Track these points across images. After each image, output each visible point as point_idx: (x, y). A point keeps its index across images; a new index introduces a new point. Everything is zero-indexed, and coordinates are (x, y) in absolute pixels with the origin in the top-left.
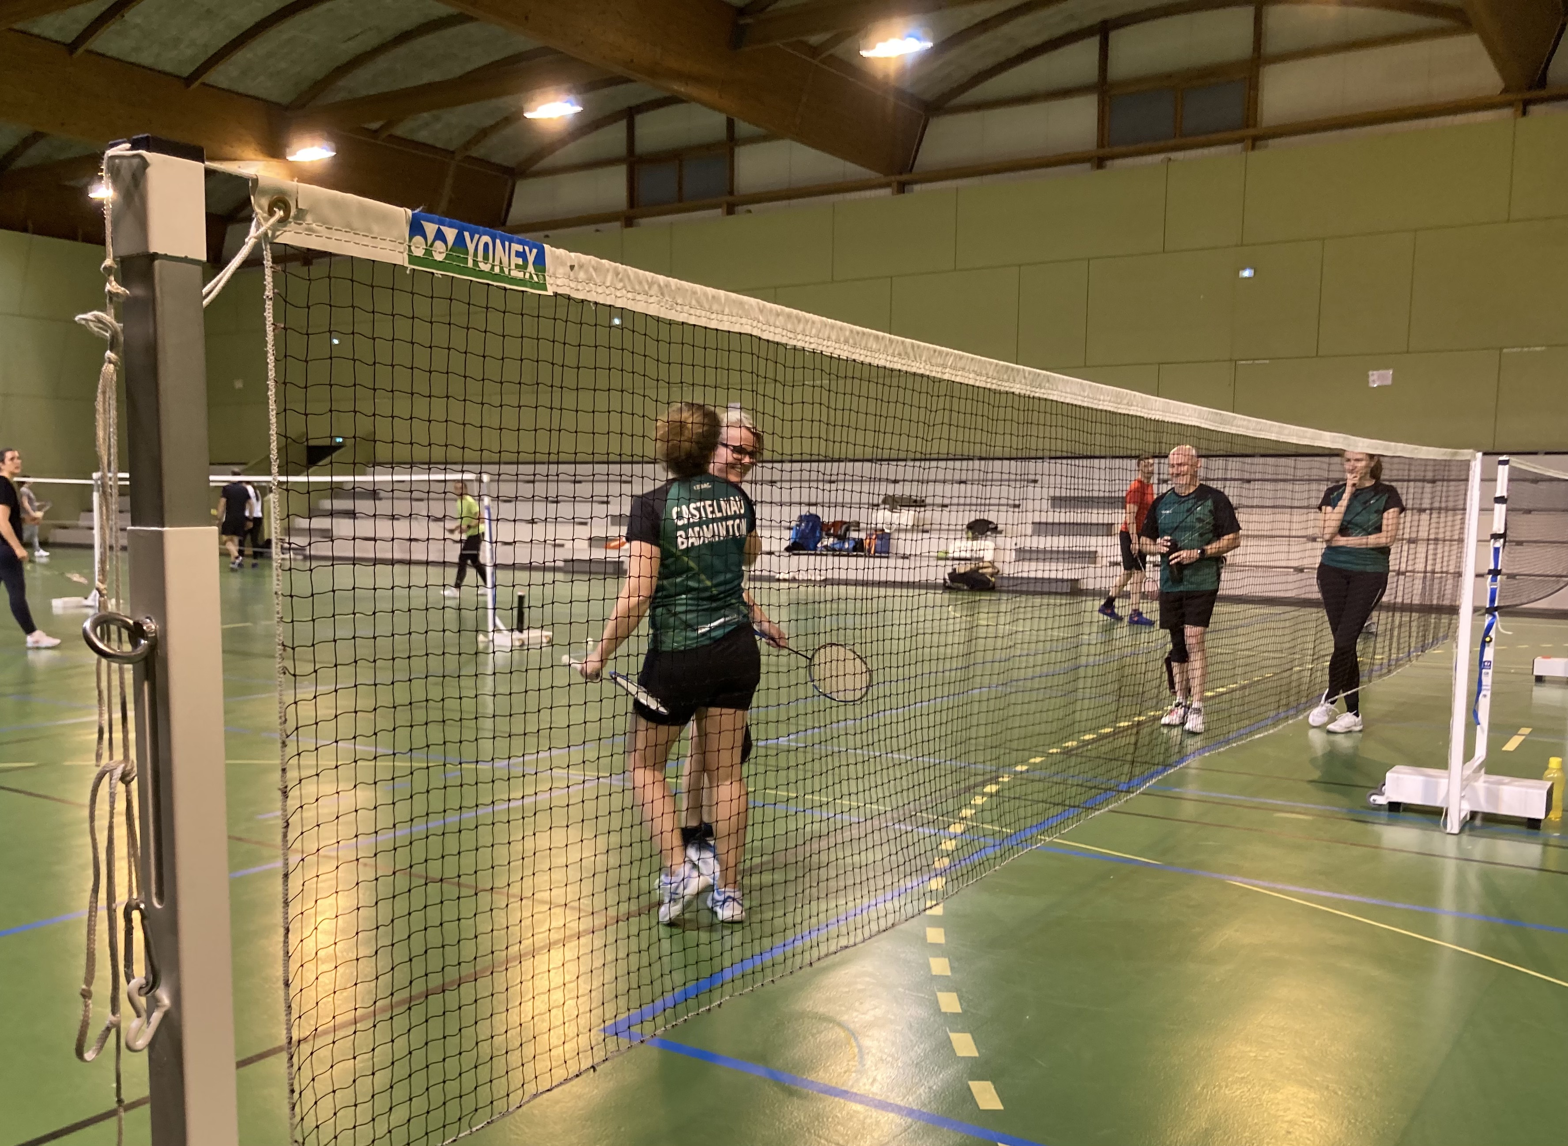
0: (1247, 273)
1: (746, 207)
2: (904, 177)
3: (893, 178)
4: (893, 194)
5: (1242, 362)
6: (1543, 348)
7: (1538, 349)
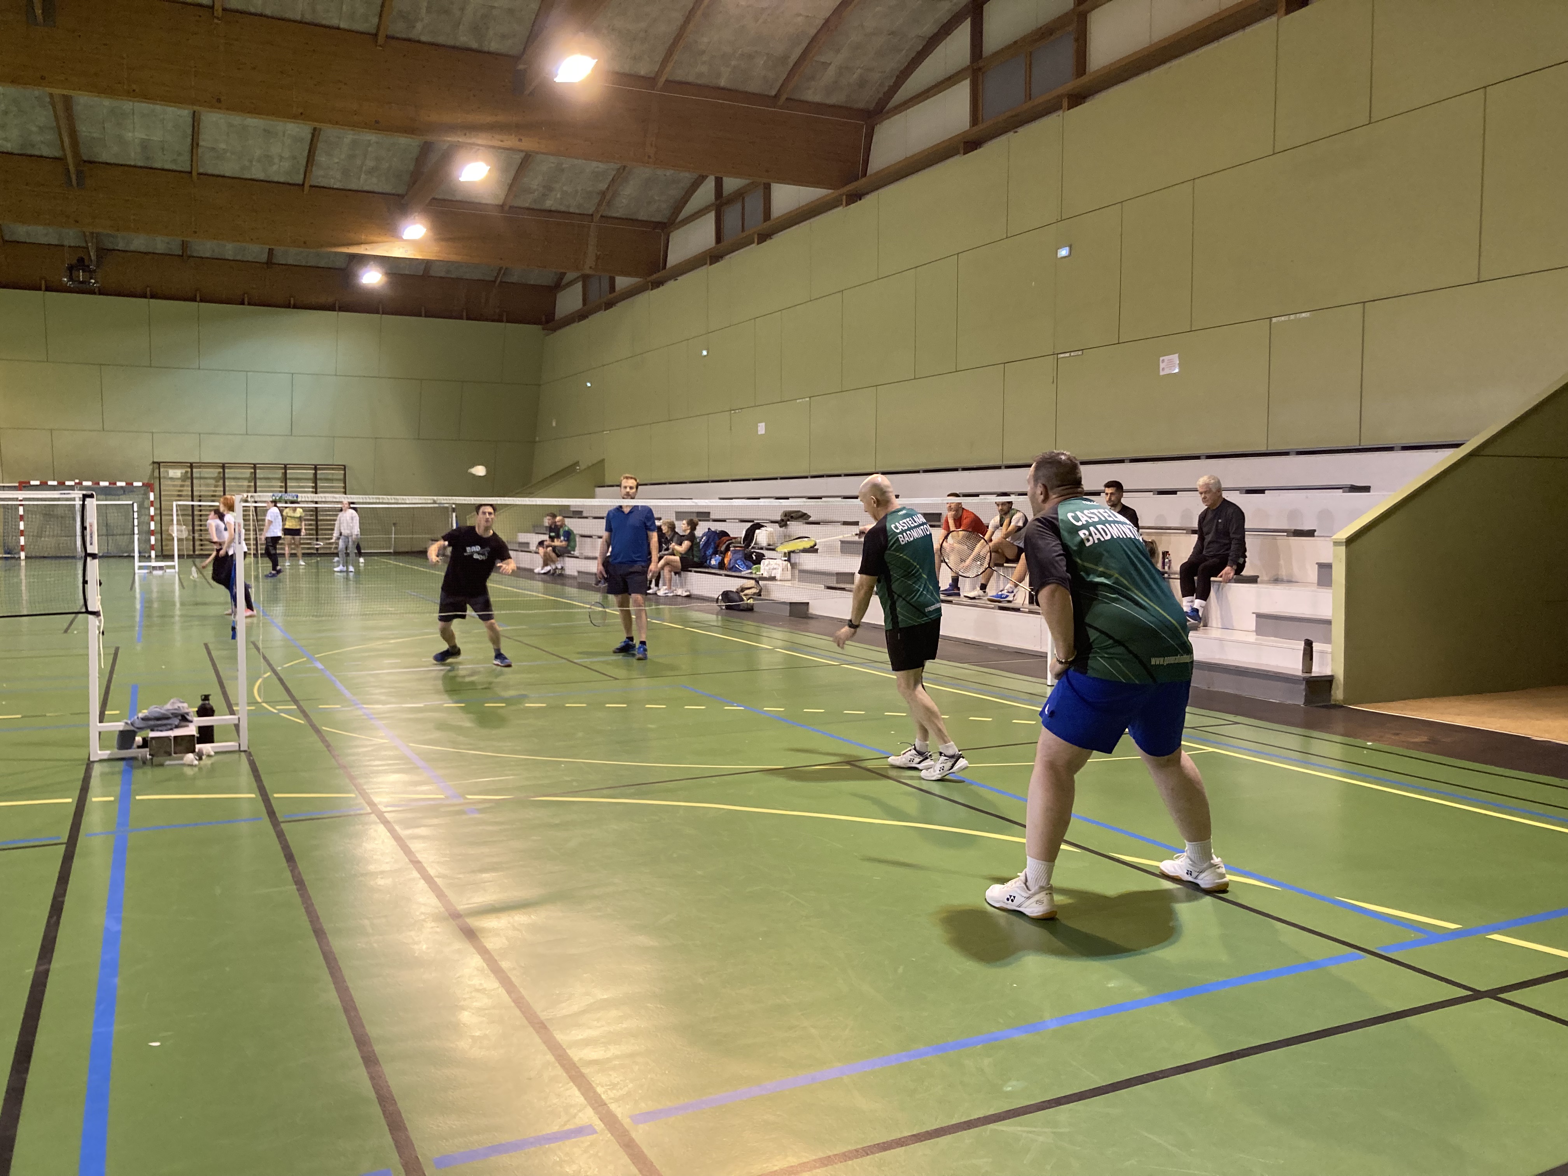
0: (1064, 252)
5: (1062, 355)
6: (1308, 314)
7: (1304, 315)
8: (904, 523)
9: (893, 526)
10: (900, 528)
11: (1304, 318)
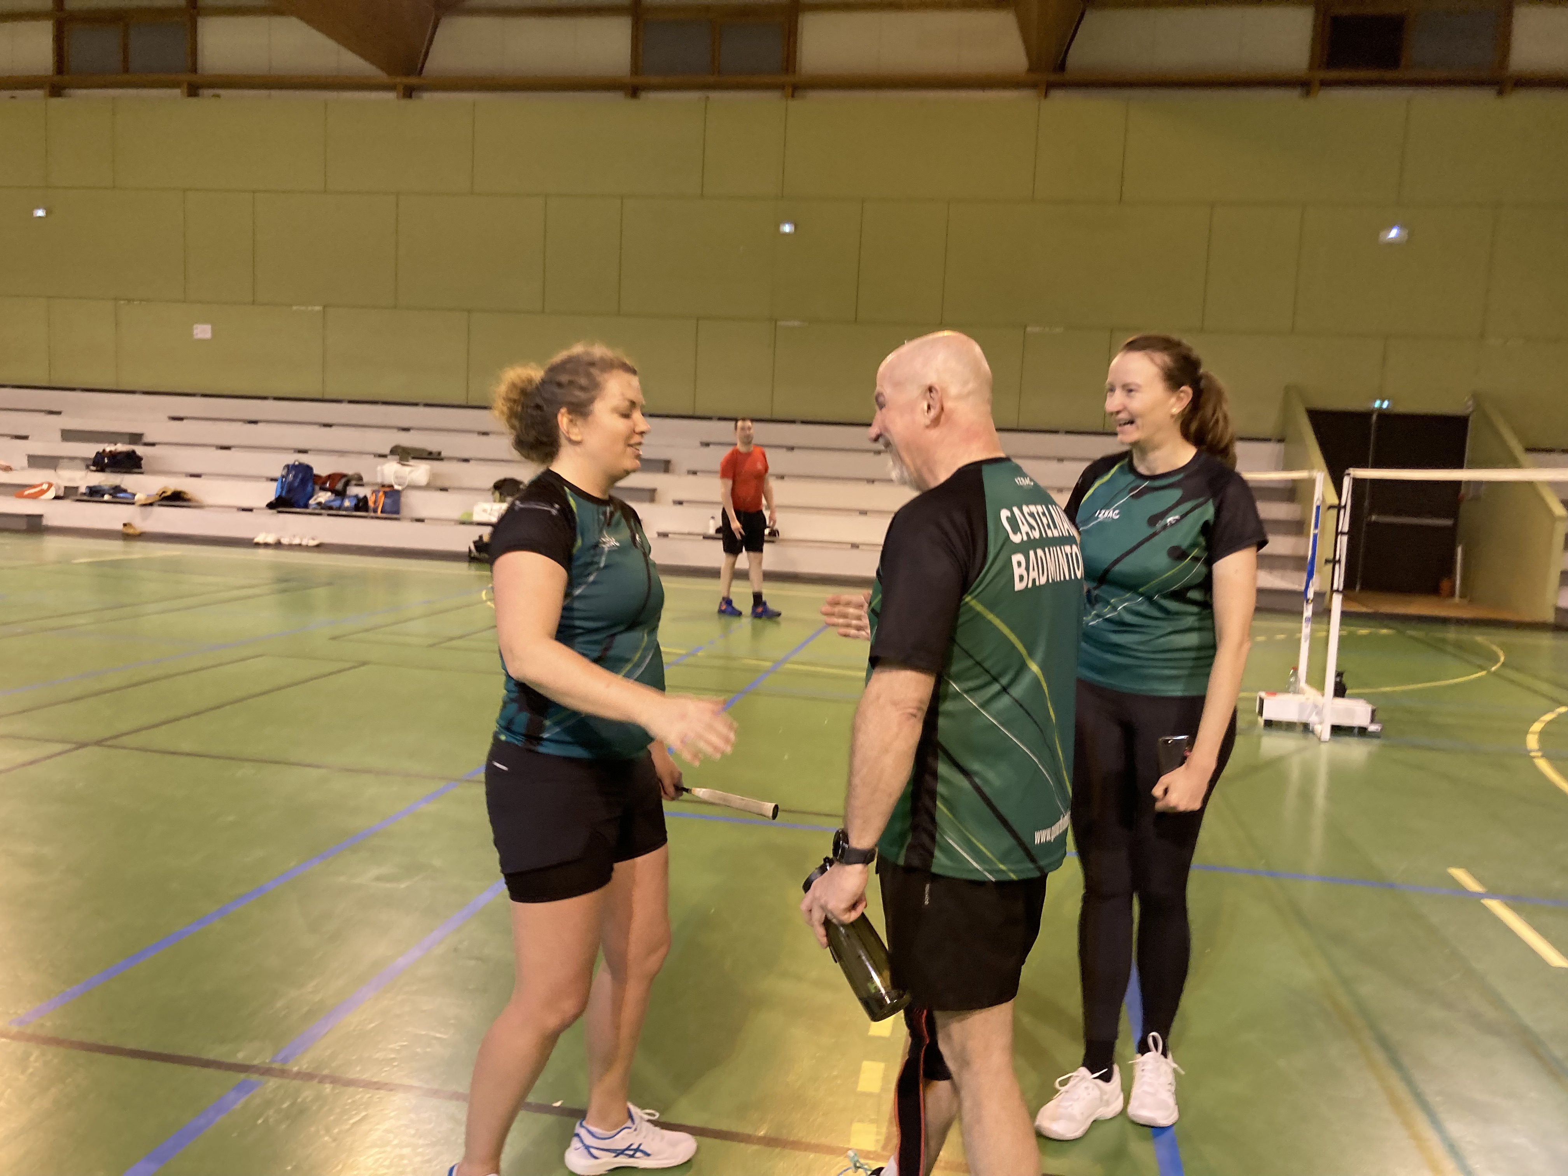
0: (787, 228)
1: (211, 92)
2: (413, 80)
3: (398, 80)
4: (398, 97)
8: (1032, 515)
9: (1005, 514)
10: (1025, 528)
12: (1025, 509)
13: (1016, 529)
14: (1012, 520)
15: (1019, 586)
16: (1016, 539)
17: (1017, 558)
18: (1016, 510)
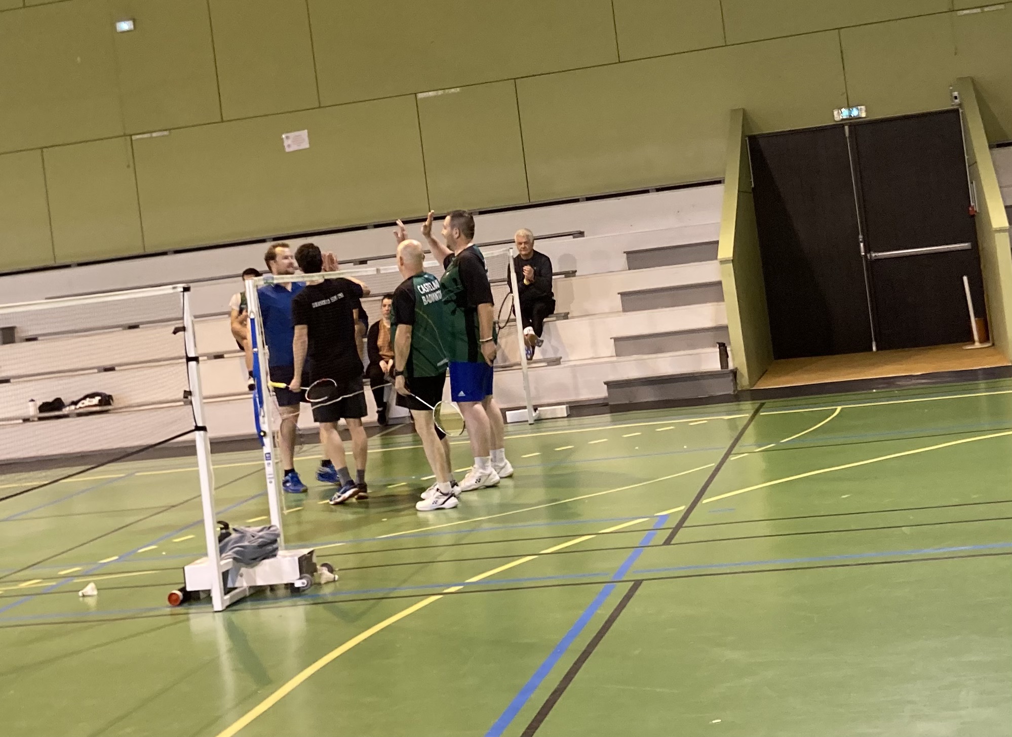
0: (125, 26)
5: (138, 137)
6: (458, 89)
7: (453, 90)
8: (426, 286)
9: (419, 287)
10: (424, 290)
11: (453, 94)
12: (424, 285)
13: (422, 290)
14: (421, 289)
15: (425, 304)
16: (422, 293)
17: (423, 297)
18: (421, 286)
